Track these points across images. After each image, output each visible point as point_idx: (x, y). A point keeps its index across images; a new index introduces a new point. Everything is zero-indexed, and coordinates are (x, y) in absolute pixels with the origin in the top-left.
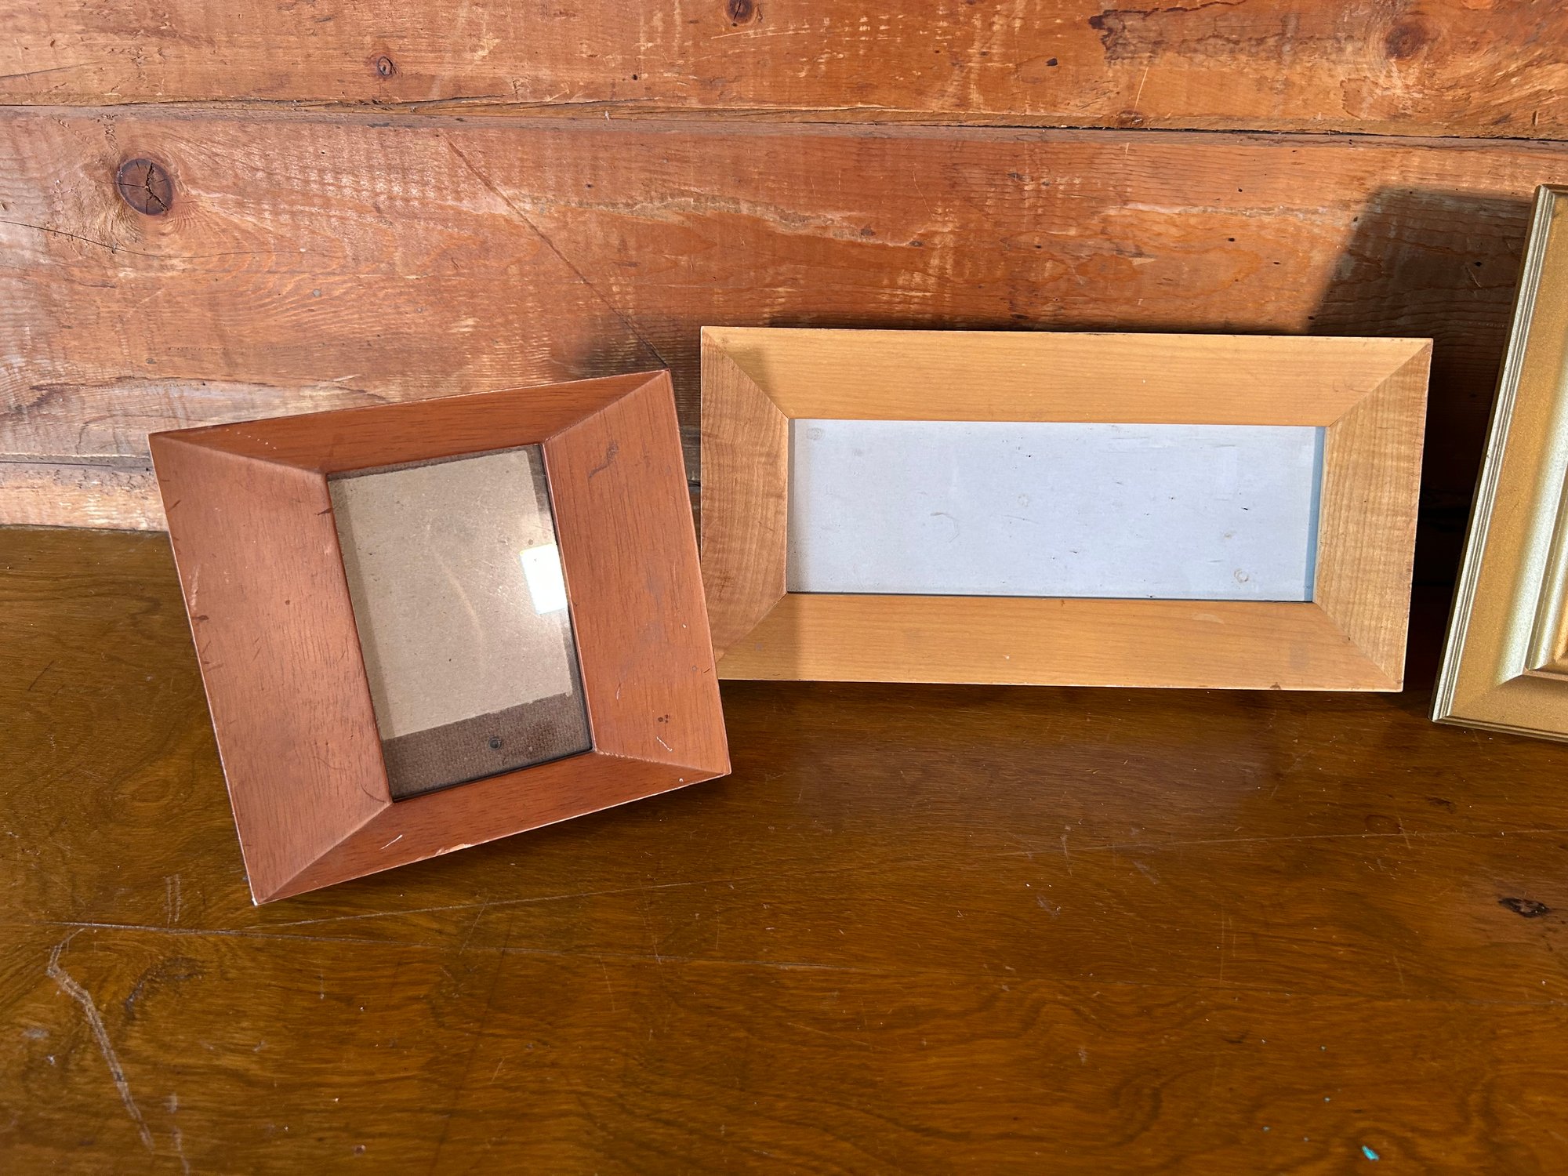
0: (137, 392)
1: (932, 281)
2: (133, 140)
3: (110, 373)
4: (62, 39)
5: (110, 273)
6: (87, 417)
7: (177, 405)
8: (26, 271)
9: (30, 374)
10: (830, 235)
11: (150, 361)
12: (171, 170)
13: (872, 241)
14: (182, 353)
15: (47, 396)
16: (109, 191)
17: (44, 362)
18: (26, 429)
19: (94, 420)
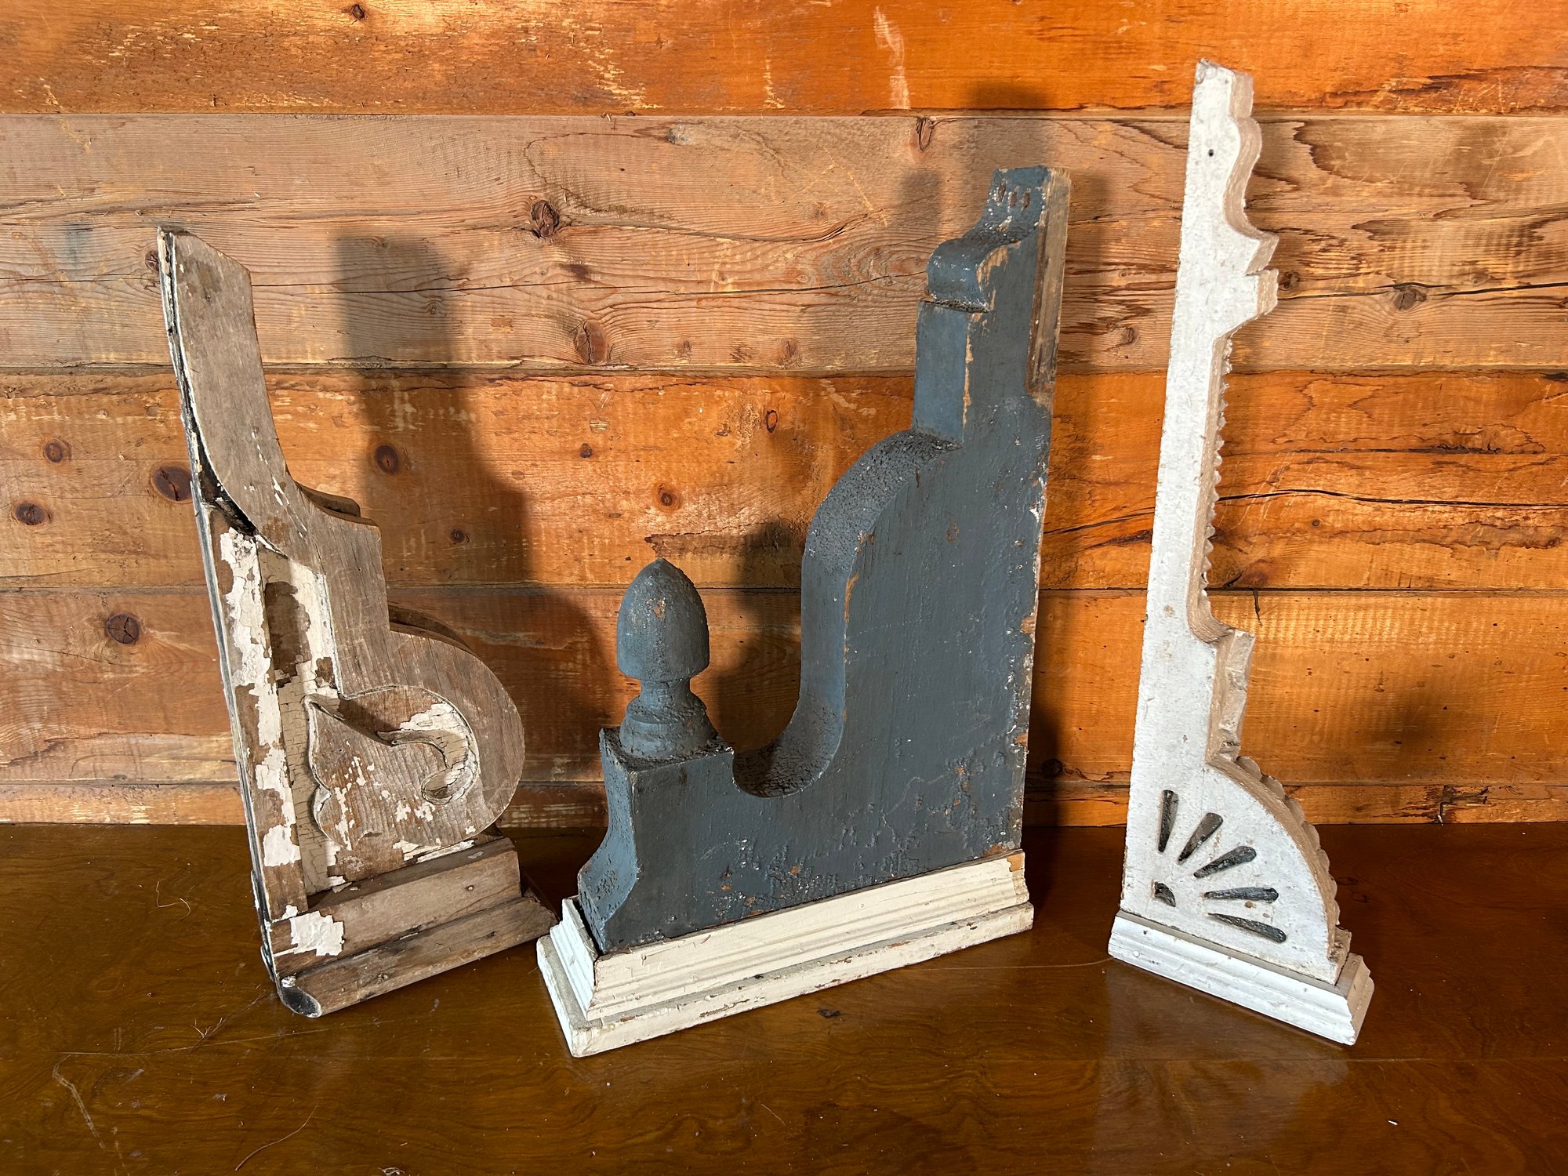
0: (110, 741)
1: (579, 666)
2: (117, 605)
3: (94, 731)
4: (80, 556)
5: (99, 675)
6: (78, 757)
7: (134, 748)
8: (48, 676)
9: (44, 733)
10: (519, 644)
11: (120, 724)
12: (139, 620)
13: (543, 647)
14: (140, 718)
15: (54, 745)
16: (102, 631)
17: (55, 727)
18: (39, 765)
19: (83, 758)
